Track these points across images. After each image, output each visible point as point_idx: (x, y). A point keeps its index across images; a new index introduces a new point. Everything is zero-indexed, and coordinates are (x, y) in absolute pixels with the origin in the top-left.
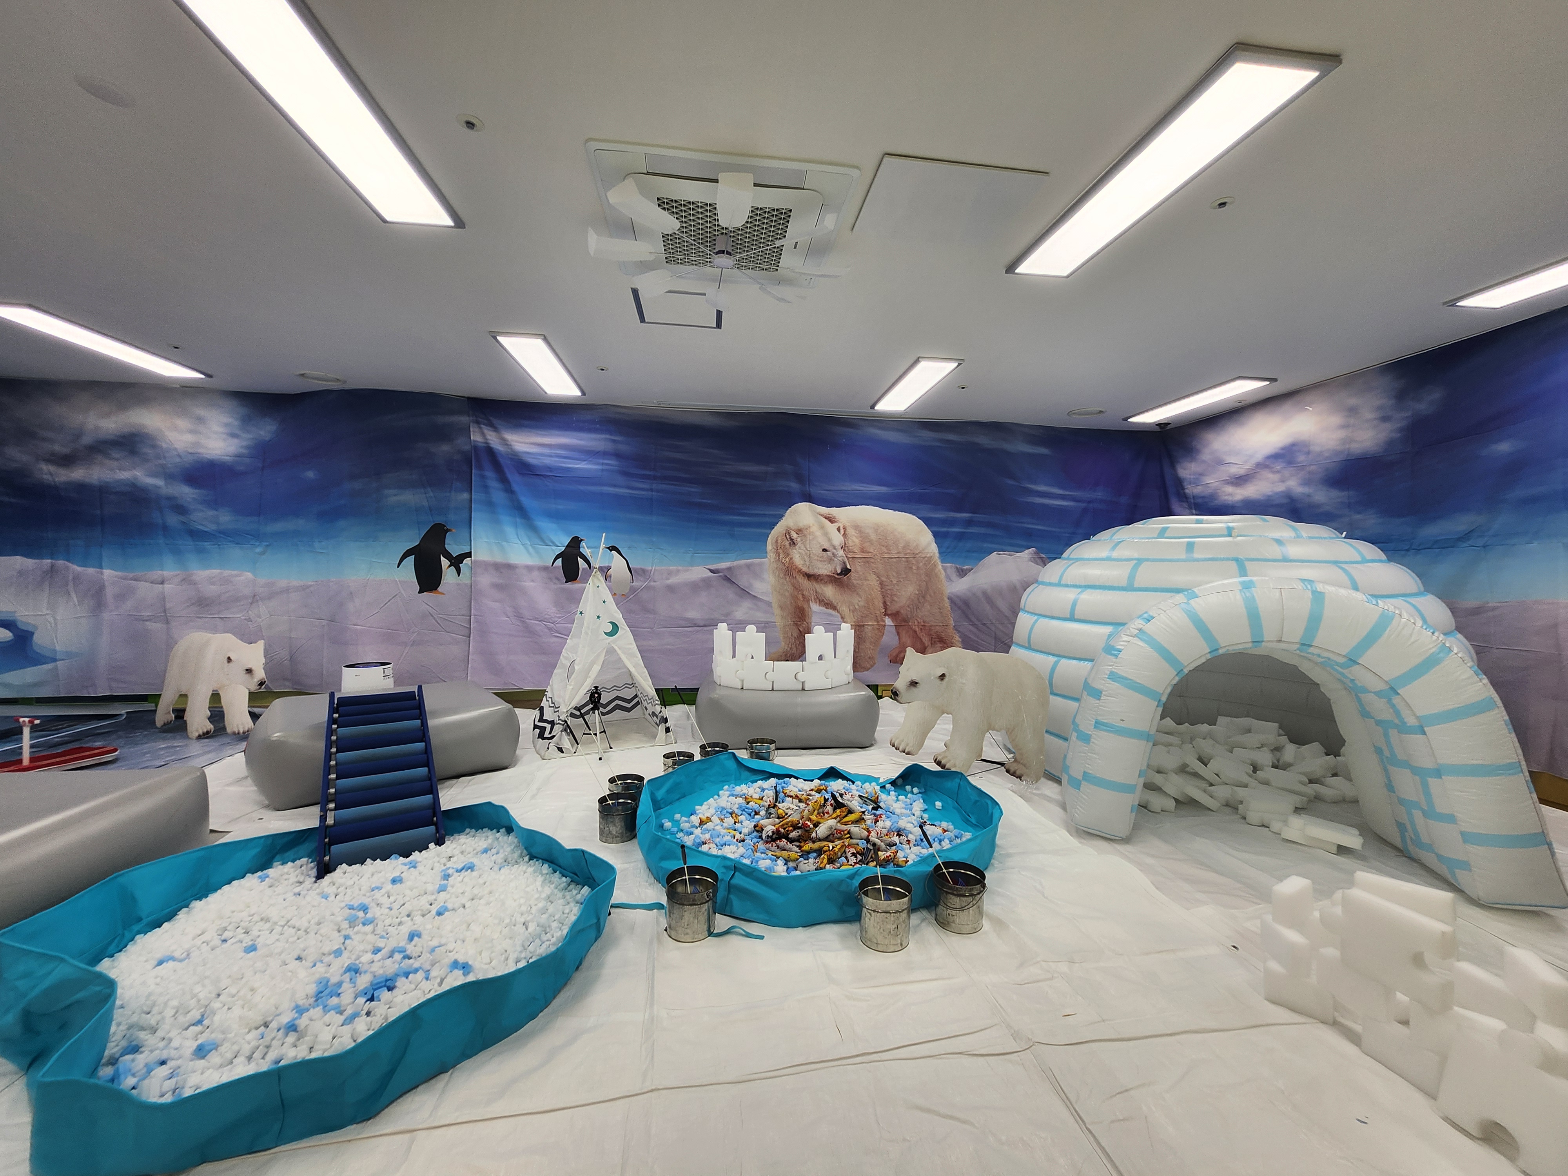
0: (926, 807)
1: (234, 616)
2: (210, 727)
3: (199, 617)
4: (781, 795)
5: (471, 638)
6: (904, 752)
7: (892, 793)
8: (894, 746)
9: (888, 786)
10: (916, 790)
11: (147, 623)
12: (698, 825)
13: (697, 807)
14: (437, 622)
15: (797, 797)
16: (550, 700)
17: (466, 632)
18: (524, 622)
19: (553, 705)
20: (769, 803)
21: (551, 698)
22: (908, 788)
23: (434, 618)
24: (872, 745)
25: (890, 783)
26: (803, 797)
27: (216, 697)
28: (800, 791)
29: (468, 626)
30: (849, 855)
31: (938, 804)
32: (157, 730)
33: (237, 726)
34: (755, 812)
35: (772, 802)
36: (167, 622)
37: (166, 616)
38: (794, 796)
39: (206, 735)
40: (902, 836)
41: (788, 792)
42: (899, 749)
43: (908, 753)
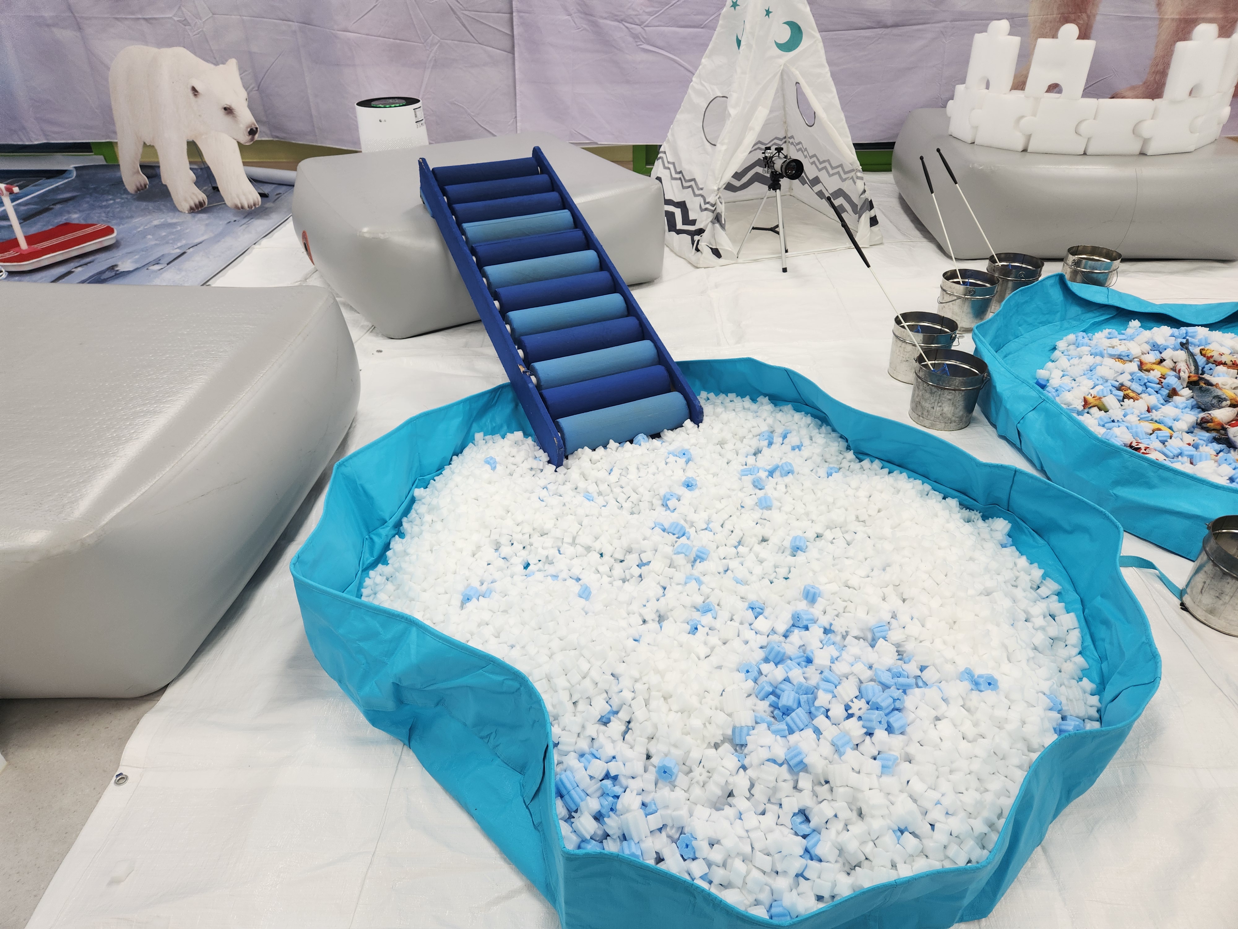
1: (163, 16)
2: (200, 196)
3: (117, 19)
5: (516, 55)
11: (55, 30)
14: (464, 25)
16: (671, 166)
17: (506, 43)
18: (594, 24)
19: (678, 176)
21: (674, 164)
23: (459, 18)
27: (193, 148)
29: (508, 32)
32: (129, 197)
33: (238, 196)
36: (80, 29)
37: (75, 17)
39: (198, 208)
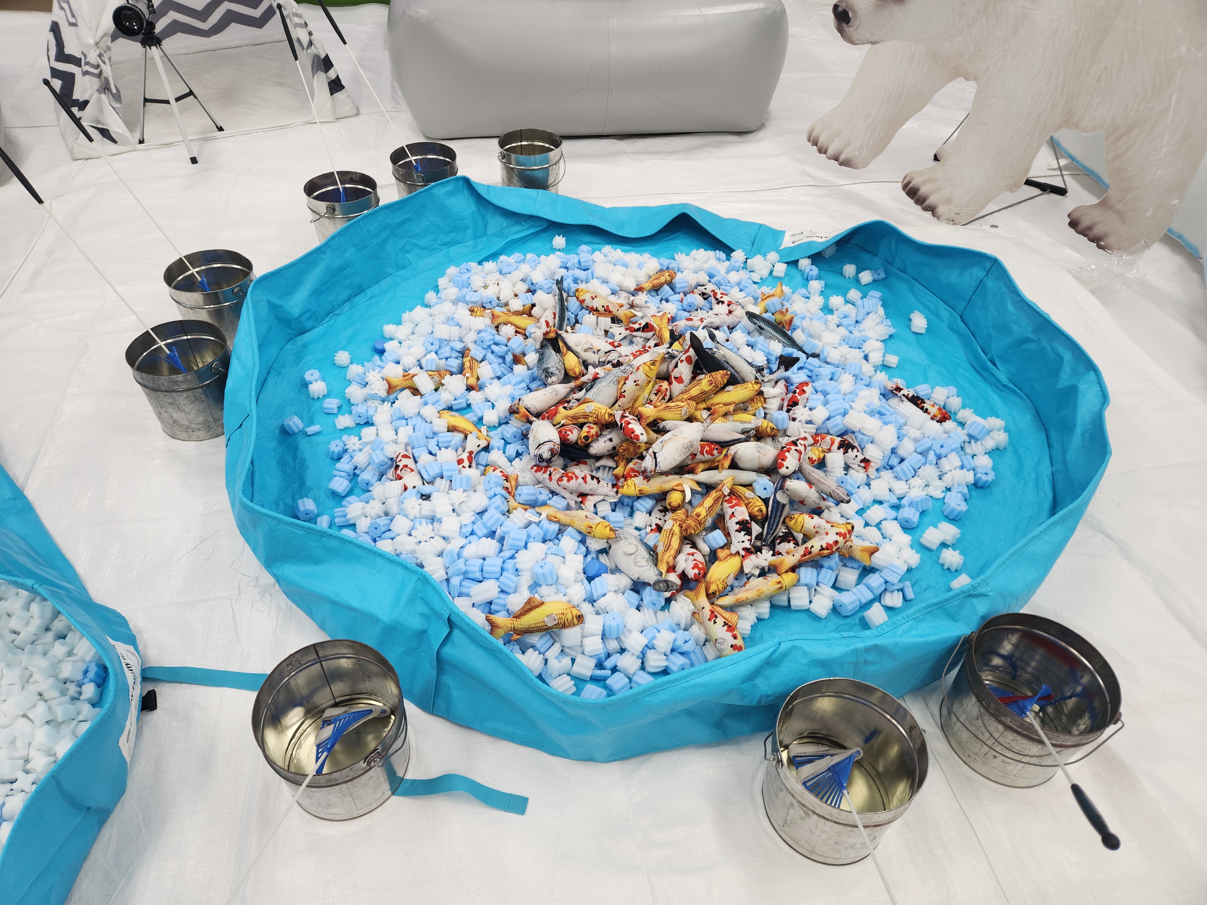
0: (892, 331)
4: (572, 304)
6: (836, 159)
7: (816, 285)
8: (815, 143)
9: (805, 263)
10: (866, 277)
12: (383, 394)
13: (389, 329)
15: (607, 311)
20: (544, 329)
22: (850, 269)
24: (761, 127)
25: (809, 257)
26: (621, 313)
28: (614, 293)
30: (732, 525)
31: (919, 322)
34: (515, 356)
35: (551, 324)
38: (601, 309)
40: (853, 447)
41: (587, 297)
42: (825, 153)
43: (846, 163)
